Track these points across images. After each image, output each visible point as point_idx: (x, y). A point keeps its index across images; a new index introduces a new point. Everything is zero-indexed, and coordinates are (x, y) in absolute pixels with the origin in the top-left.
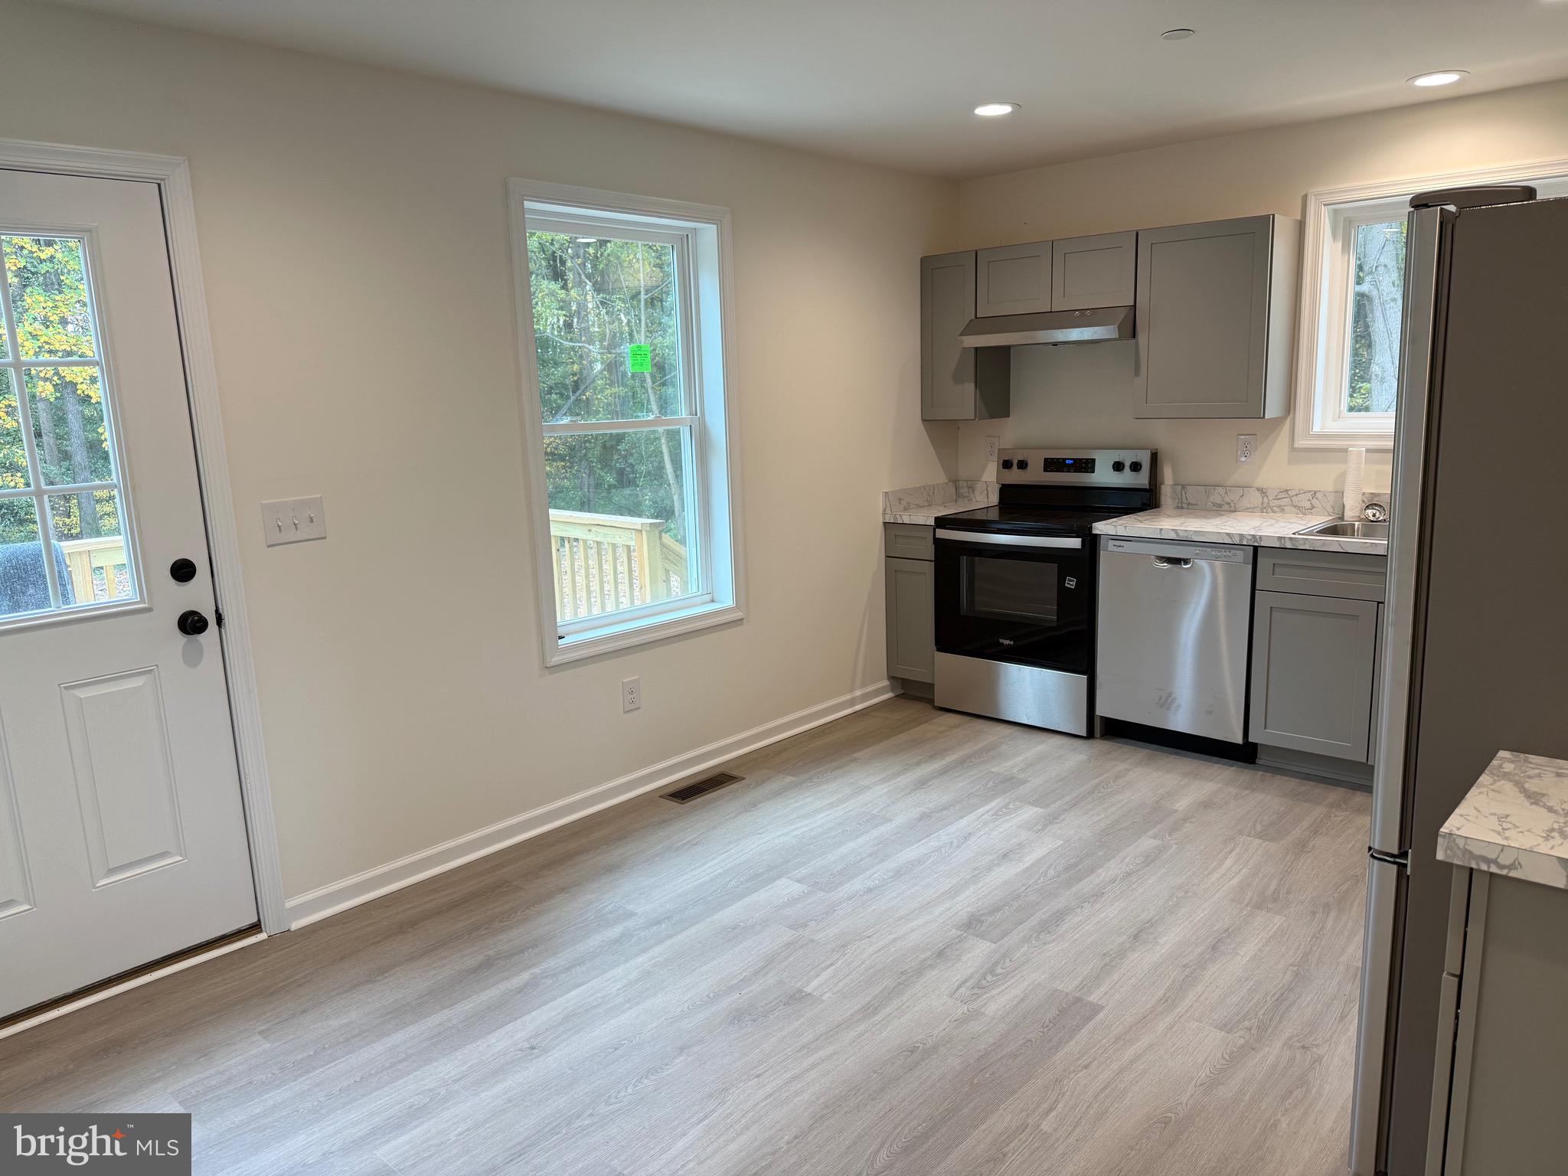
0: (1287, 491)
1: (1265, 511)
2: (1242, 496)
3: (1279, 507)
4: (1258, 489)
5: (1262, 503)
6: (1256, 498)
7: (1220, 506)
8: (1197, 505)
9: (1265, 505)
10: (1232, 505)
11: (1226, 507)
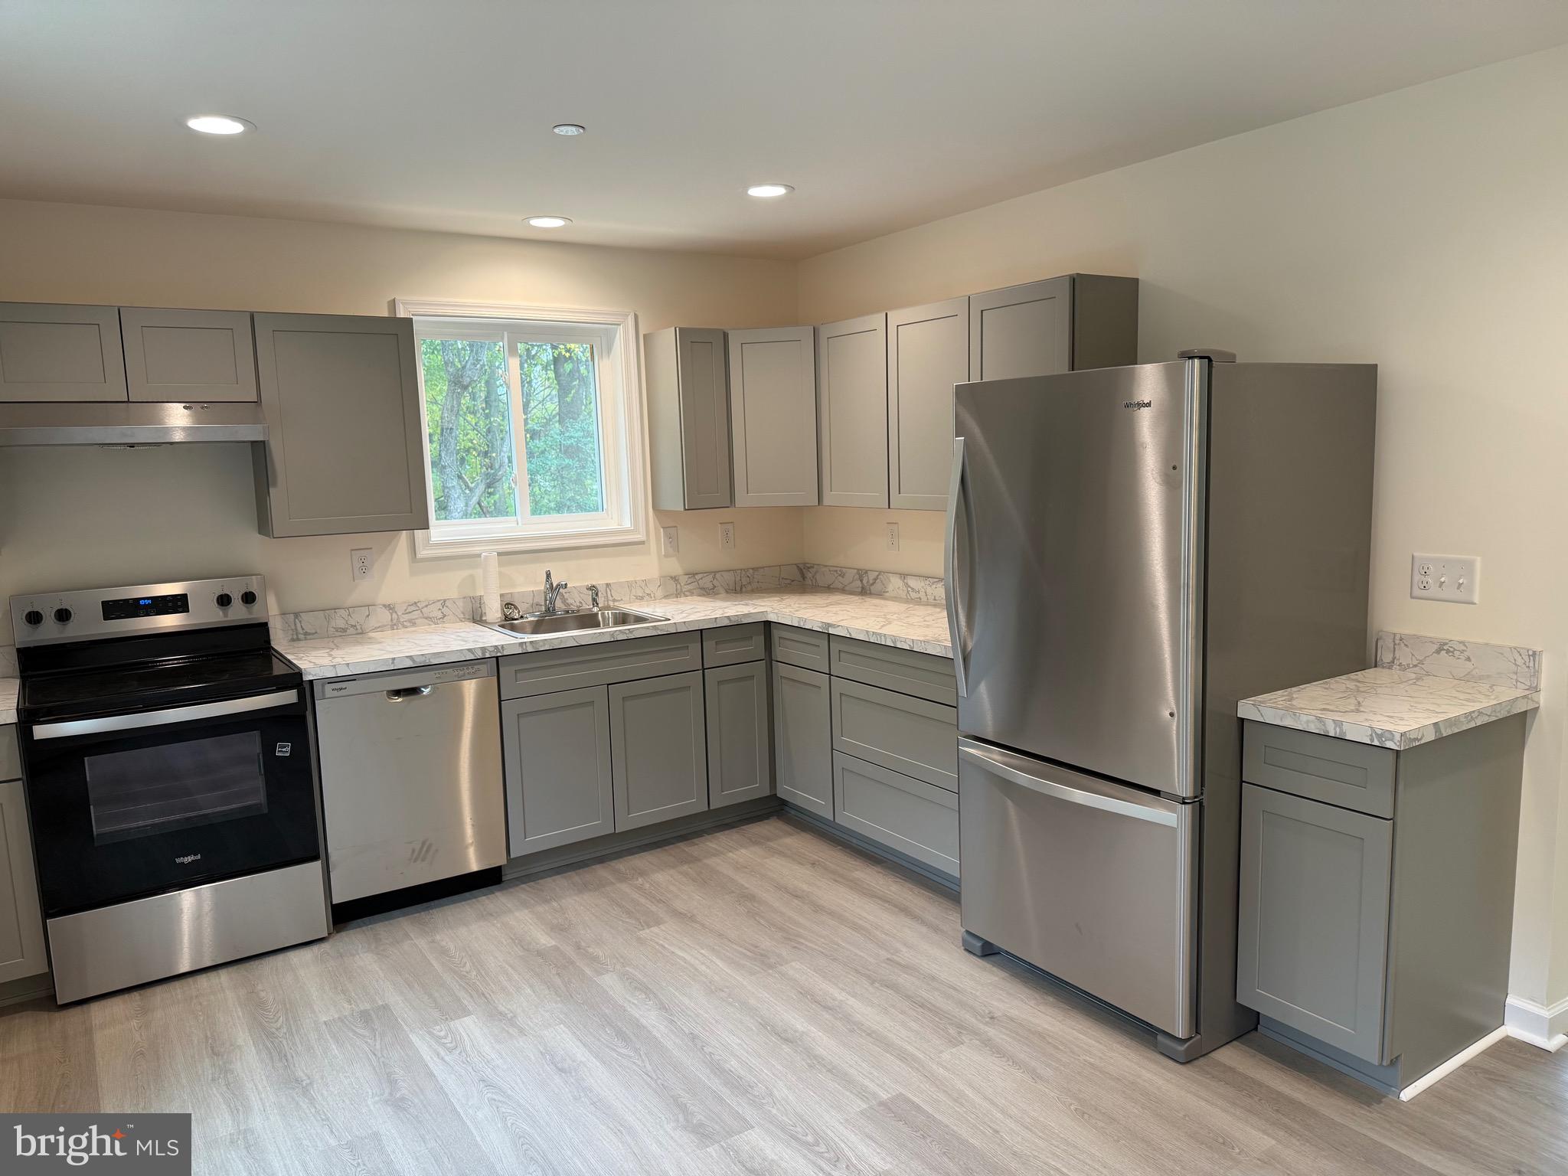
0: (415, 603)
1: (395, 627)
2: (368, 616)
3: (410, 621)
4: (384, 606)
5: (392, 620)
6: (385, 616)
7: (344, 630)
8: (316, 633)
9: (395, 621)
10: (358, 627)
11: (351, 631)
